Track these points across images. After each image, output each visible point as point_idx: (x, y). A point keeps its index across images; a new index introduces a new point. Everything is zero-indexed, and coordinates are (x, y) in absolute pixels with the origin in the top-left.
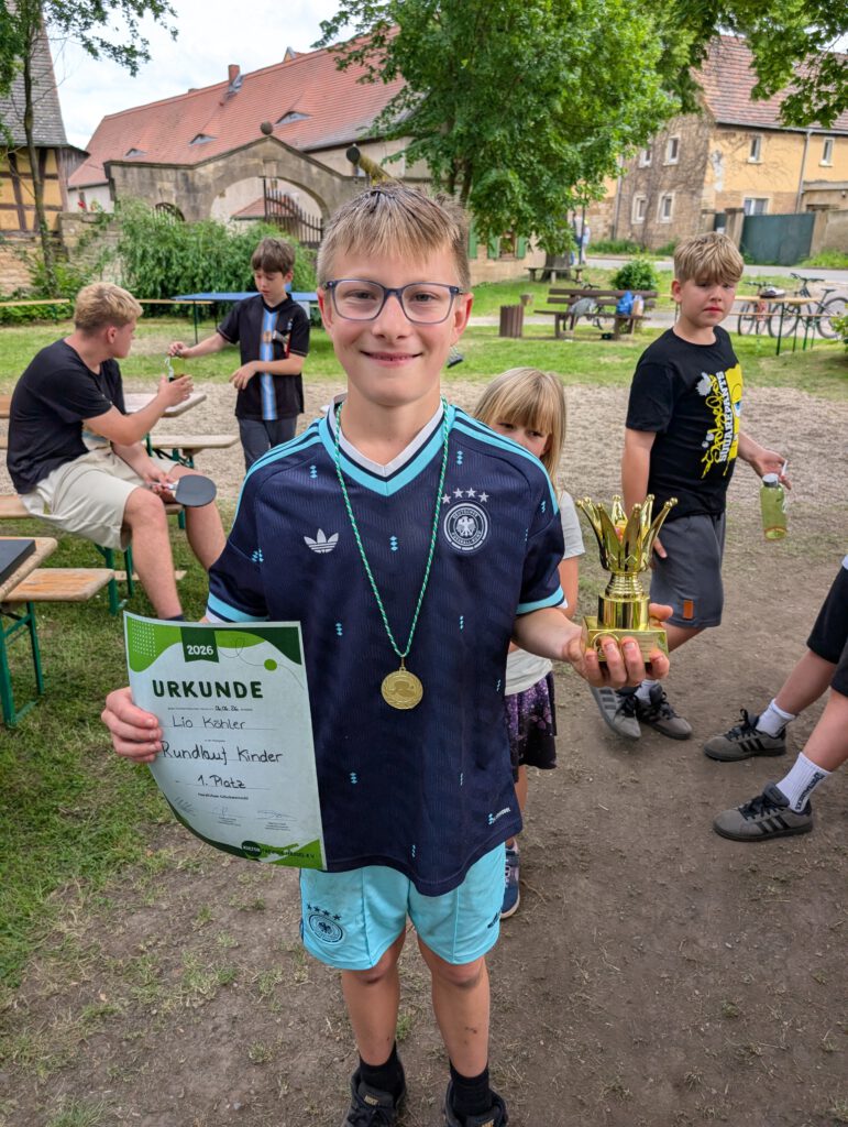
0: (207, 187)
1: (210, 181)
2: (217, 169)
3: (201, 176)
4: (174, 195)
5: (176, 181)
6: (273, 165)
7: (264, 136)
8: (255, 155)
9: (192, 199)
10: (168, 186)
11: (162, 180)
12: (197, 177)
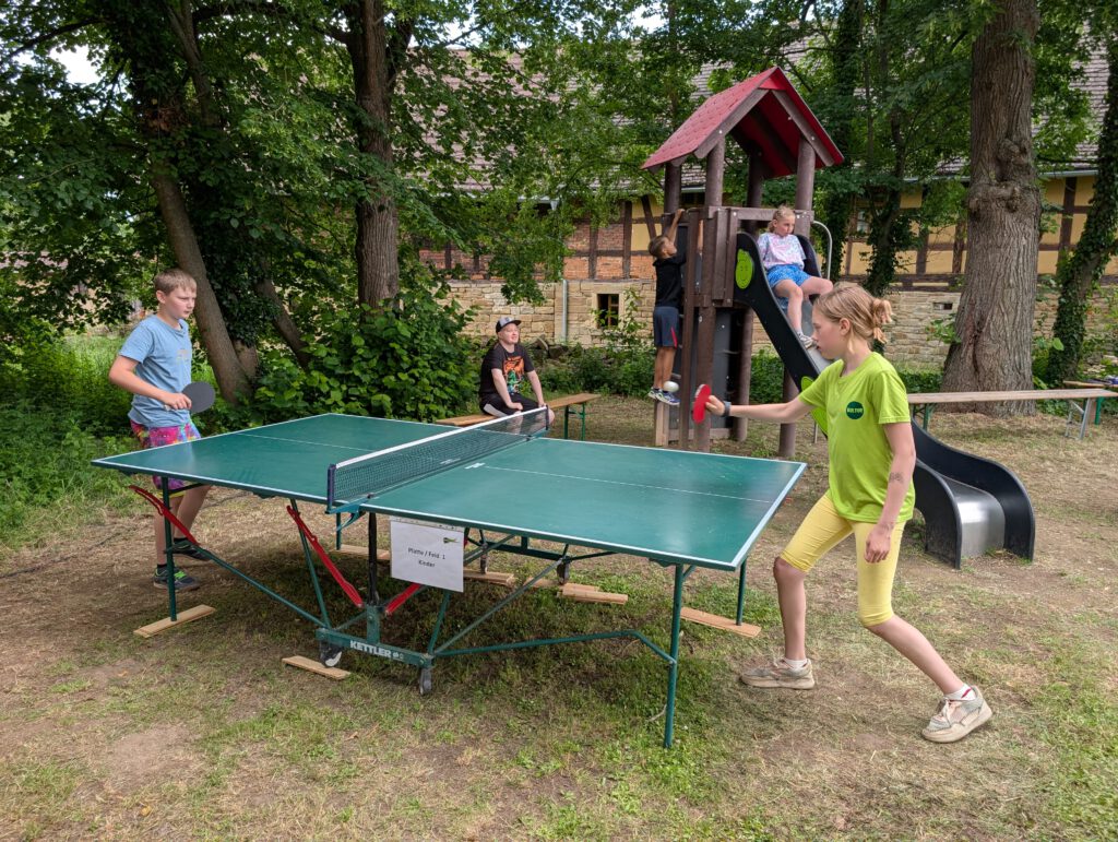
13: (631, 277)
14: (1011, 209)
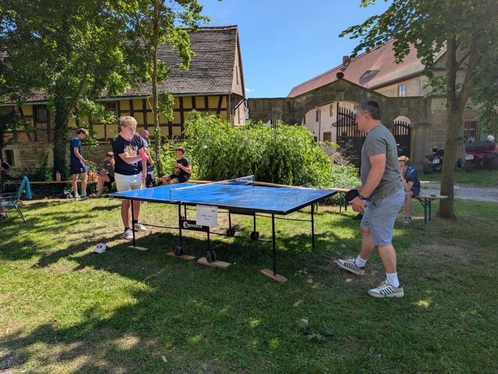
0: (301, 109)
1: (303, 105)
2: (308, 99)
3: (298, 103)
4: (281, 114)
5: (284, 106)
6: (343, 93)
7: (337, 79)
8: (331, 89)
9: (292, 116)
10: (279, 109)
11: (275, 107)
12: (295, 104)
13: (18, 142)
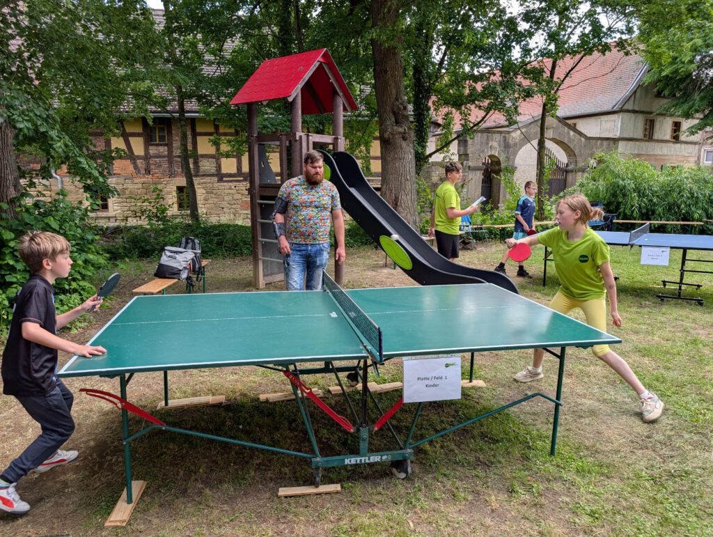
0: (515, 144)
1: (517, 141)
2: (522, 134)
3: (513, 138)
4: (498, 150)
5: (500, 141)
6: (551, 131)
9: (506, 152)
11: (492, 141)
13: (115, 174)
14: (404, 139)
